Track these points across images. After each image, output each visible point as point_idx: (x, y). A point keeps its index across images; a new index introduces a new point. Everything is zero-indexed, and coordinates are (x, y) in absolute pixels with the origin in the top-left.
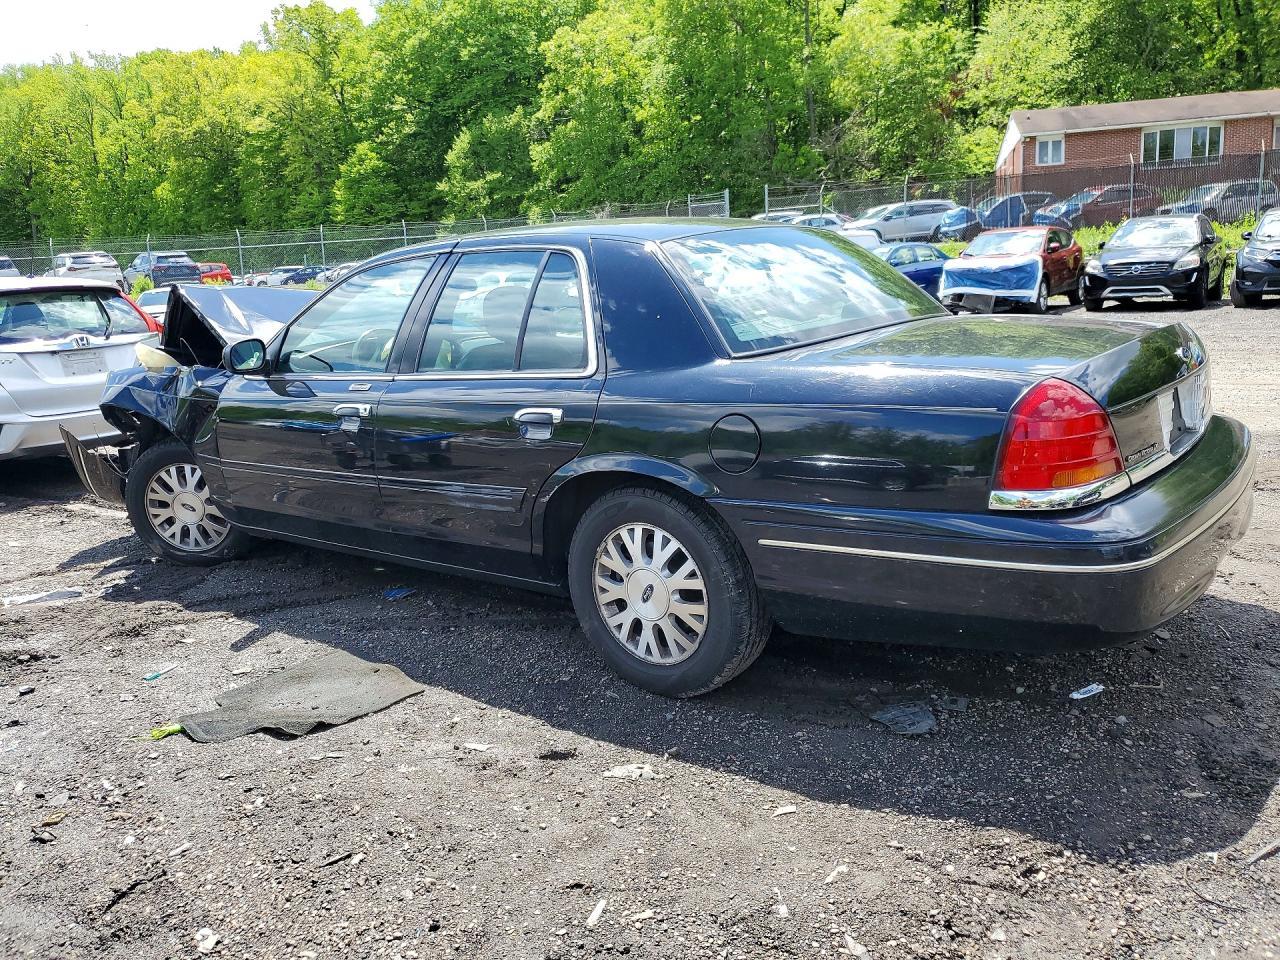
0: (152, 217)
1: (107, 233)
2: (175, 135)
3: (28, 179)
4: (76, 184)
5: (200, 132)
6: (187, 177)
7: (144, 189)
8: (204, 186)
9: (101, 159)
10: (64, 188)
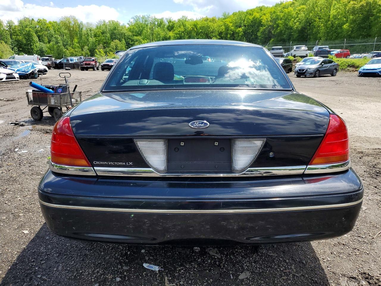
0: (340, 35)
1: (326, 40)
2: (354, 7)
3: (310, 24)
4: (322, 25)
5: (362, 6)
6: (354, 21)
7: (340, 26)
8: (359, 24)
9: (331, 17)
10: (319, 26)
